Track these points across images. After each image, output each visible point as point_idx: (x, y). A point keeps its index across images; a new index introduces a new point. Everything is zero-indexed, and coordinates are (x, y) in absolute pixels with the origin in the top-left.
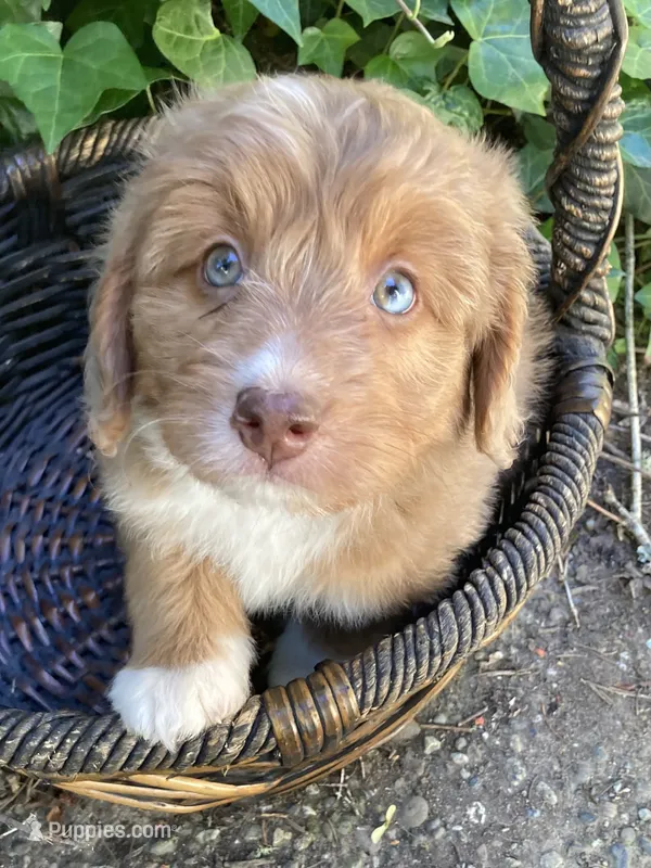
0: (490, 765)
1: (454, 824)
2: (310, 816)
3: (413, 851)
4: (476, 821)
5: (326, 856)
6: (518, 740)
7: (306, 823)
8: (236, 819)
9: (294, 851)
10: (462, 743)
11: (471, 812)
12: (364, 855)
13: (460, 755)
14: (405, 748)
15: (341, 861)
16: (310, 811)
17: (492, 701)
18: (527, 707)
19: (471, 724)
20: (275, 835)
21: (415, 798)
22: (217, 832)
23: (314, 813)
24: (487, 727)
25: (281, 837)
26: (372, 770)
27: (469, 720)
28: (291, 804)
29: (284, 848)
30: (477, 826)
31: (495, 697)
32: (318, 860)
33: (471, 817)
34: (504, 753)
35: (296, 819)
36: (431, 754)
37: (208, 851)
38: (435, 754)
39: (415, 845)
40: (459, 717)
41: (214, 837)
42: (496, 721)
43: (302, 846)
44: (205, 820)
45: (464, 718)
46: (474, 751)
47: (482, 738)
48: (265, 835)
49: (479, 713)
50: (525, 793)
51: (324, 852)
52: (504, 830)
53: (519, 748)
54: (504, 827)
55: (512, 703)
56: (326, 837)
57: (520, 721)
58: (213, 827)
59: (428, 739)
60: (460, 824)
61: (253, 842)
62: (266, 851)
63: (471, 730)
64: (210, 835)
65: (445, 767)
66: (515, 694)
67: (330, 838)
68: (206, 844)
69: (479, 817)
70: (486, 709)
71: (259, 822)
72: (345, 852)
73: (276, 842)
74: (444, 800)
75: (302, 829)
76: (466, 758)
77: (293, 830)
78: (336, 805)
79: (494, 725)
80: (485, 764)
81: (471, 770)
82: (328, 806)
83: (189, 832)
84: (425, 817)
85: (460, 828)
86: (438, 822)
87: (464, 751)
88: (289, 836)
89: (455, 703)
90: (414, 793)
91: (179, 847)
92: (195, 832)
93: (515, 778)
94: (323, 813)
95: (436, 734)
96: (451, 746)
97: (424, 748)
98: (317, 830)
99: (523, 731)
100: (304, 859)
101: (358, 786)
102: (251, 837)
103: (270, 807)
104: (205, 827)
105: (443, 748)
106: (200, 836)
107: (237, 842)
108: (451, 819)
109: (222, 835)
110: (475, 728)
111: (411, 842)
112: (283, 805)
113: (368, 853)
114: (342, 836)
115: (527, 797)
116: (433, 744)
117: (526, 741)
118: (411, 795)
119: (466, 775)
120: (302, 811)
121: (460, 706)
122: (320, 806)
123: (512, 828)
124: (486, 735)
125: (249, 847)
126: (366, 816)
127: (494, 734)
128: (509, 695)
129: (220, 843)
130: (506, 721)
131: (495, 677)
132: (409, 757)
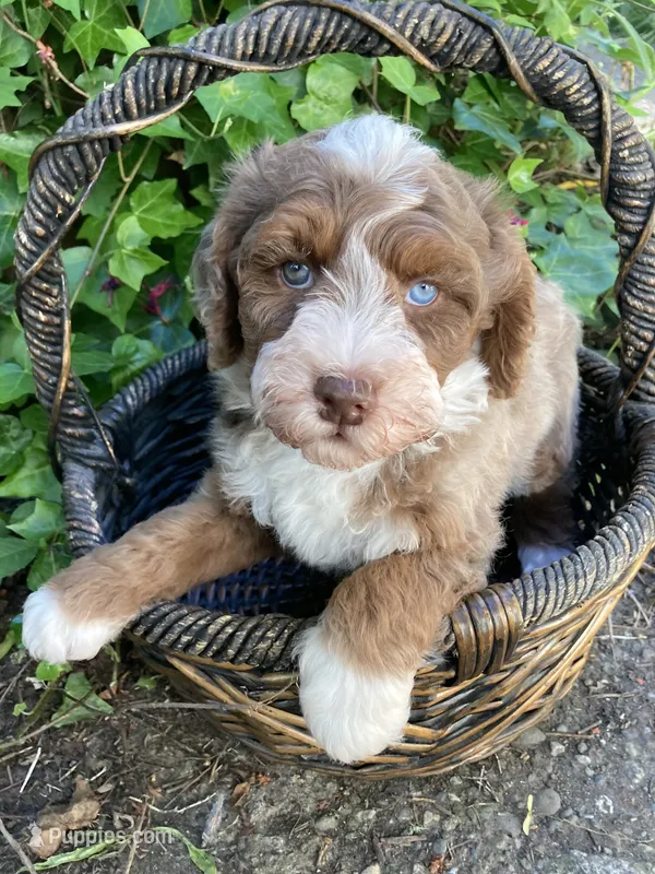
0: (610, 766)
1: (586, 813)
2: (455, 802)
3: (551, 835)
4: (606, 812)
5: (472, 836)
6: (632, 746)
7: (452, 807)
8: (390, 802)
9: (443, 831)
10: (583, 747)
11: (600, 803)
12: (507, 837)
13: (583, 757)
14: (533, 751)
15: (486, 841)
16: (455, 798)
17: (604, 716)
18: (635, 721)
19: (589, 733)
20: (425, 816)
21: (547, 790)
22: (373, 812)
23: (459, 800)
24: (603, 735)
25: (431, 818)
26: (507, 766)
27: (587, 729)
28: (437, 792)
29: (433, 829)
30: (607, 816)
31: (607, 713)
32: (465, 839)
33: (601, 808)
34: (622, 757)
35: (442, 804)
36: (558, 756)
37: (365, 829)
38: (560, 756)
39: (552, 829)
40: (577, 727)
41: (371, 817)
42: (611, 731)
43: (450, 826)
44: (363, 802)
45: (582, 728)
46: (594, 753)
47: (600, 745)
48: (416, 815)
49: (595, 725)
50: (646, 789)
51: (469, 833)
52: (633, 820)
53: (635, 753)
54: (631, 817)
55: (622, 717)
56: (471, 820)
57: (632, 732)
58: (370, 808)
59: (553, 743)
60: (591, 814)
61: (406, 822)
62: (418, 829)
63: (590, 737)
64: (367, 814)
65: (571, 765)
66: (623, 711)
67: (475, 821)
68: (364, 823)
69: (607, 808)
70: (600, 722)
71: (411, 805)
72: (489, 833)
73: (426, 823)
74: (574, 794)
75: (450, 813)
76: (588, 760)
77: (441, 814)
78: (478, 794)
79: (609, 734)
80: (606, 765)
81: (595, 769)
82: (471, 794)
83: (350, 811)
84: (558, 807)
85: (592, 817)
86: (570, 812)
87: (586, 753)
88: (437, 818)
89: (573, 717)
90: (547, 786)
91: (340, 824)
92: (354, 811)
93: (634, 776)
94: (466, 801)
95: (560, 740)
96: (574, 749)
97: (551, 750)
98: (462, 814)
99: (635, 739)
100: (452, 838)
101: (496, 780)
102: (405, 817)
103: (419, 793)
104: (364, 808)
105: (567, 750)
106: (359, 815)
107: (391, 822)
108: (583, 808)
109: (377, 816)
110: (592, 736)
111: (548, 827)
112: (430, 793)
113: (510, 836)
114: (485, 821)
115: (649, 792)
116: (558, 748)
117: (639, 747)
118: (543, 789)
119: (590, 772)
120: (448, 798)
121: (577, 719)
122: (463, 794)
123: (640, 818)
124: (603, 741)
125: (402, 826)
126: (505, 804)
127: (610, 741)
128: (618, 712)
129: (376, 822)
130: (619, 732)
131: (604, 699)
132: (538, 757)
